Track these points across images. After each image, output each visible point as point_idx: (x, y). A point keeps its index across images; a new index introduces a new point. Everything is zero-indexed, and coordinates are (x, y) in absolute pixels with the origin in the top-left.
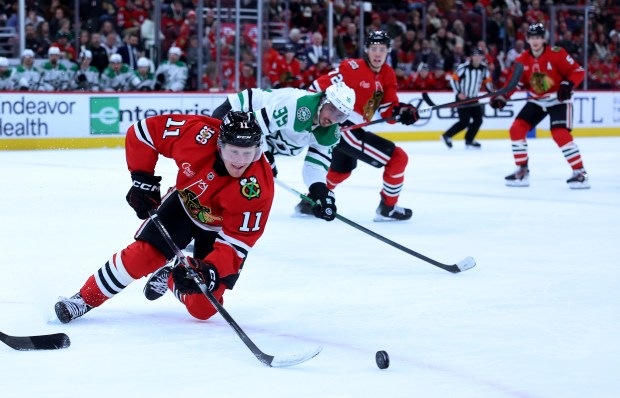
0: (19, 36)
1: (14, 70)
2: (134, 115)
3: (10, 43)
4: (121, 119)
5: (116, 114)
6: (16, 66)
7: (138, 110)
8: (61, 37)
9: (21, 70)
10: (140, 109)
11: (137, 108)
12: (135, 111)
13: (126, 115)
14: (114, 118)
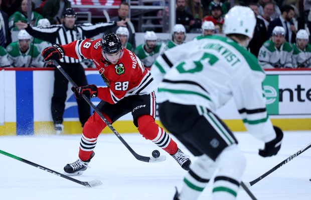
0: (170, 9)
1: (164, 45)
2: (295, 94)
3: (159, 16)
4: (281, 99)
5: (275, 94)
6: (165, 41)
7: (299, 89)
8: (214, 8)
9: (171, 46)
10: (302, 87)
11: (299, 86)
12: (296, 90)
13: (286, 95)
14: (273, 98)
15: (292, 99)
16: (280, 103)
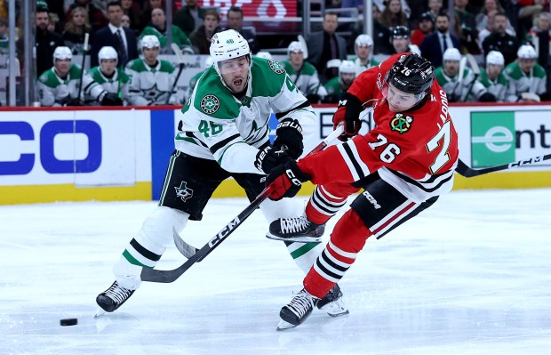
2: (538, 137)
4: (518, 145)
5: (510, 137)
7: (543, 131)
10: (547, 128)
11: (542, 127)
12: (538, 132)
13: (525, 139)
14: (507, 143)
15: (533, 145)
16: (517, 151)
